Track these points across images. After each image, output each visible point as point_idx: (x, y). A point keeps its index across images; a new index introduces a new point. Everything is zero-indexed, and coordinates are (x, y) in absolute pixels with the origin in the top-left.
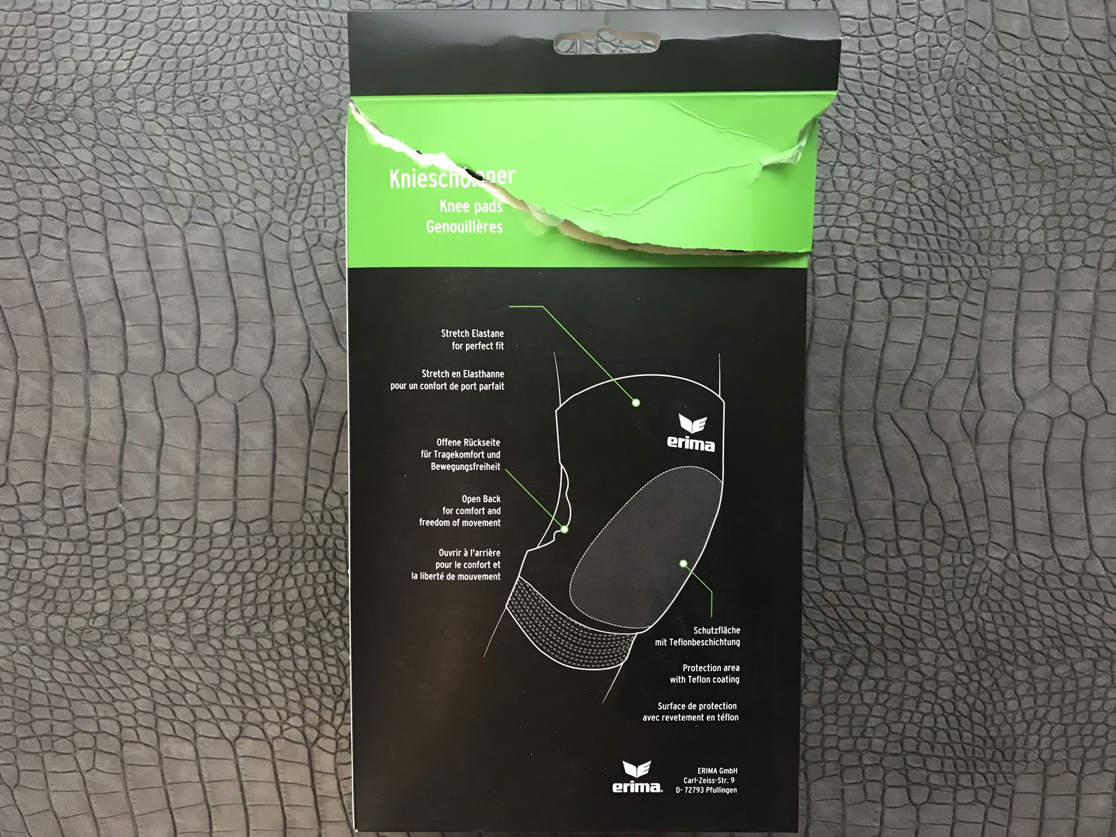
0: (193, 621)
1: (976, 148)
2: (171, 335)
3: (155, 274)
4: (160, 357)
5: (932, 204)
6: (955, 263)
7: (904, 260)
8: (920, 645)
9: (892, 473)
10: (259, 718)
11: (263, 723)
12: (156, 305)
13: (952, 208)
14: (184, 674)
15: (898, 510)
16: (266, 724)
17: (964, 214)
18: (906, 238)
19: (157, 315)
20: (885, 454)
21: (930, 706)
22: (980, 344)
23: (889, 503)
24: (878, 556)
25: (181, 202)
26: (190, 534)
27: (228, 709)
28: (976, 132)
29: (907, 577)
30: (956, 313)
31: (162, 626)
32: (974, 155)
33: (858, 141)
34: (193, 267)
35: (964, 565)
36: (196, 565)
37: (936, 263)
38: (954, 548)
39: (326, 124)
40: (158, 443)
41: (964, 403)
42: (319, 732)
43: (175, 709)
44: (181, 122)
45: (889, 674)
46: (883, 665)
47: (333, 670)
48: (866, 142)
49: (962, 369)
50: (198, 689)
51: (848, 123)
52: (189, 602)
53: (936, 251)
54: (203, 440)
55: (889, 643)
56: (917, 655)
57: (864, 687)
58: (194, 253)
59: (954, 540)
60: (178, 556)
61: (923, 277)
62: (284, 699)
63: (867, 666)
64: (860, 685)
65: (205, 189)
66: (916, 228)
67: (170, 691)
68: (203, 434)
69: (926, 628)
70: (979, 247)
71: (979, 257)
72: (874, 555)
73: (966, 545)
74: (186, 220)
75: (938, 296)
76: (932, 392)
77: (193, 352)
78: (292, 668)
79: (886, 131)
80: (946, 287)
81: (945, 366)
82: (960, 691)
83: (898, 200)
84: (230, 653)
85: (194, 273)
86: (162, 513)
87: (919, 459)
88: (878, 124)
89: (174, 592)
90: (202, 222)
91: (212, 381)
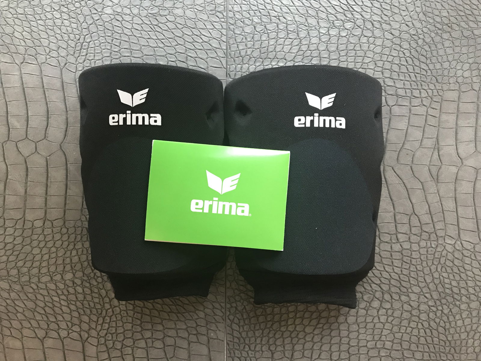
0: (22, 274)
1: (434, 28)
2: (13, 121)
3: (5, 89)
4: (7, 133)
5: (412, 58)
6: (424, 87)
7: (398, 86)
8: (410, 290)
9: (393, 198)
10: (57, 327)
11: (59, 329)
12: (5, 105)
13: (423, 59)
14: (16, 302)
15: (397, 218)
16: (60, 330)
17: (428, 62)
18: (398, 74)
19: (6, 110)
20: (390, 188)
21: (416, 324)
22: (438, 129)
23: (392, 214)
24: (386, 242)
25: (19, 52)
26: (21, 227)
27: (40, 322)
28: (434, 20)
29: (402, 254)
30: (425, 114)
31: (5, 276)
32: (433, 31)
33: (373, 24)
34: (25, 86)
35: (432, 247)
36: (24, 244)
37: (415, 88)
38: (427, 238)
39: (96, 12)
40: (5, 178)
41: (430, 161)
42: (89, 334)
43: (12, 321)
44: (20, 11)
45: (393, 306)
46: (390, 301)
47: (97, 300)
48: (377, 25)
49: (428, 143)
50: (24, 311)
51: (368, 15)
52: (20, 264)
53: (414, 81)
54: (29, 176)
55: (393, 289)
56: (408, 296)
57: (380, 313)
58: (26, 78)
59: (427, 234)
60: (15, 239)
61: (408, 95)
62: (70, 316)
63: (381, 302)
64: (378, 312)
65: (32, 45)
66: (404, 69)
67: (9, 312)
68: (29, 174)
69: (413, 281)
70: (437, 80)
71: (436, 84)
72: (385, 242)
73: (433, 236)
74: (22, 61)
75: (416, 105)
76: (414, 155)
77: (25, 130)
78: (75, 299)
79: (387, 18)
80: (420, 100)
81: (420, 141)
82: (432, 315)
83: (394, 55)
84: (41, 291)
85: (25, 89)
86: (6, 216)
87: (407, 190)
88: (383, 16)
89: (12, 258)
90: (30, 62)
91: (34, 145)
